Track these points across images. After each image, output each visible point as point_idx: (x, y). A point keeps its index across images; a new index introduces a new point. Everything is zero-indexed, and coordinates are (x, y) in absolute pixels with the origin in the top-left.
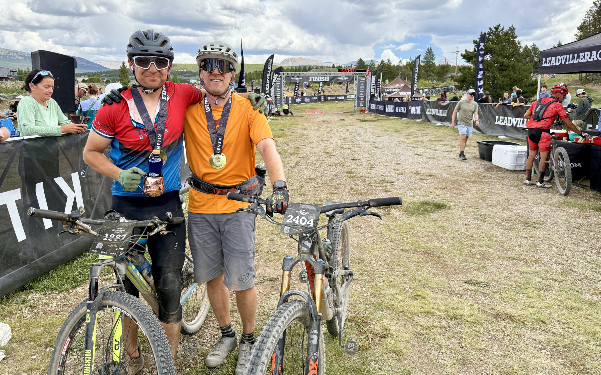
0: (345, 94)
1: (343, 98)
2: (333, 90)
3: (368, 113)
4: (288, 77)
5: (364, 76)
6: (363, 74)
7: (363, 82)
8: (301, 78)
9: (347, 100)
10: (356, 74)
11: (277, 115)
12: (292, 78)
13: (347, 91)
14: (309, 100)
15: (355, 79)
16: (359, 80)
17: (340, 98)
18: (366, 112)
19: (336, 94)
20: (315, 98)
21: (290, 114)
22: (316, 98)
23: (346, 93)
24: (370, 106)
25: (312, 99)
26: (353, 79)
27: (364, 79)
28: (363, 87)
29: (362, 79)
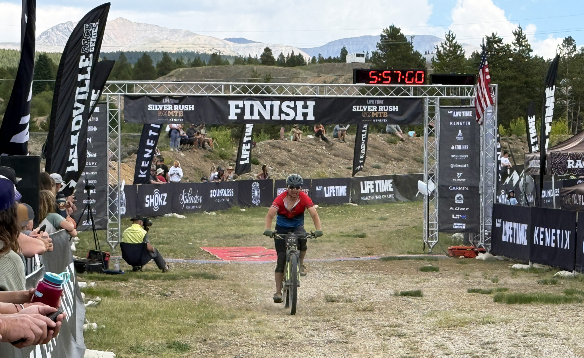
0: (347, 174)
1: (342, 190)
2: (295, 158)
3: (488, 260)
4: (132, 103)
5: (468, 101)
6: (462, 92)
7: (463, 128)
8: (191, 108)
9: (358, 201)
10: (431, 92)
11: (98, 269)
12: (151, 107)
13: (356, 163)
14: (197, 199)
15: (426, 111)
16: (446, 118)
17: (330, 192)
18: (481, 256)
19: (310, 175)
20: (222, 192)
21: (151, 265)
22: (230, 192)
23: (354, 173)
24: (497, 233)
25: (213, 194)
26: (418, 113)
27: (468, 114)
28: (465, 147)
29: (458, 114)
